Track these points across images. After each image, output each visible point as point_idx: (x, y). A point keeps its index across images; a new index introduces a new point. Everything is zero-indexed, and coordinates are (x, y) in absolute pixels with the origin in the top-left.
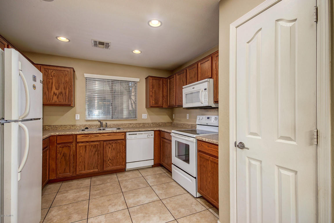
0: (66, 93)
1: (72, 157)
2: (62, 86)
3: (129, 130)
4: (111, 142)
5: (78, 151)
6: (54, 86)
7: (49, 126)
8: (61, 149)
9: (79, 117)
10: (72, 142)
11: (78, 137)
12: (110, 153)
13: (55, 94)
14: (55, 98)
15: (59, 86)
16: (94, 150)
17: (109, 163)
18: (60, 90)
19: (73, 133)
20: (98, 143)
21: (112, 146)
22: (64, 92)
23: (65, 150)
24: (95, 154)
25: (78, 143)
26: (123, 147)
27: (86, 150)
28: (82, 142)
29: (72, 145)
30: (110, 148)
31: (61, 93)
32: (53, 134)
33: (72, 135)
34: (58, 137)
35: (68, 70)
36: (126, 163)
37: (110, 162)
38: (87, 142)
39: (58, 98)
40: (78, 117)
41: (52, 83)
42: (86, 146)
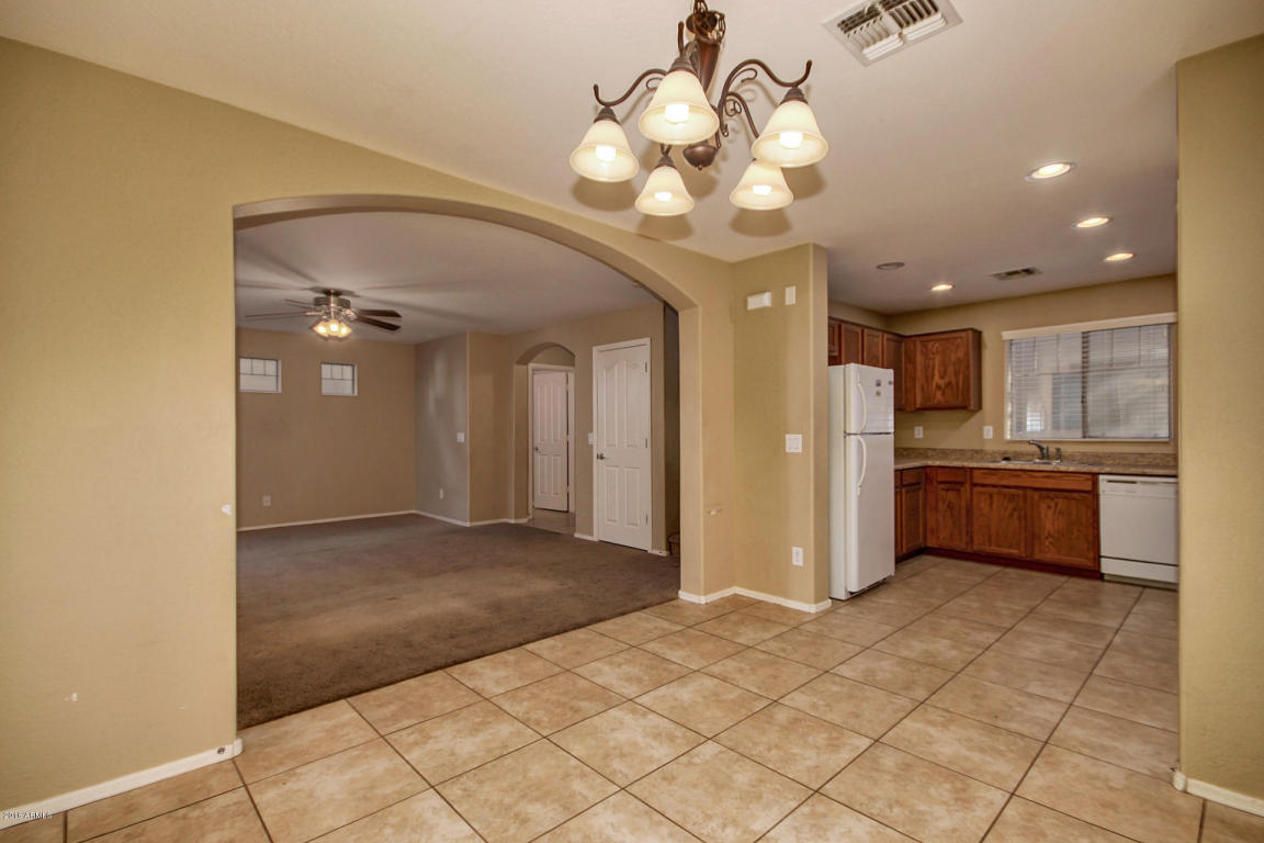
0: (957, 383)
1: (963, 512)
2: (951, 370)
3: (1107, 470)
4: (1052, 494)
5: (975, 502)
6: (936, 372)
7: (934, 450)
8: (944, 493)
9: (991, 433)
10: (962, 483)
11: (976, 473)
12: (1049, 519)
13: (938, 387)
14: (939, 395)
15: (945, 372)
16: (1011, 506)
17: (1047, 543)
18: (947, 380)
19: (966, 464)
20: (1021, 492)
21: (1056, 505)
22: (954, 382)
23: (951, 496)
24: (1012, 515)
25: (976, 485)
26: (1090, 513)
27: (991, 504)
28: (984, 485)
29: (963, 489)
30: (1049, 507)
31: (949, 384)
32: (930, 463)
33: (963, 468)
34: (940, 471)
35: (963, 334)
36: (1100, 557)
37: (1051, 543)
38: (994, 486)
39: (943, 394)
40: (989, 432)
41: (933, 369)
42: (991, 496)
